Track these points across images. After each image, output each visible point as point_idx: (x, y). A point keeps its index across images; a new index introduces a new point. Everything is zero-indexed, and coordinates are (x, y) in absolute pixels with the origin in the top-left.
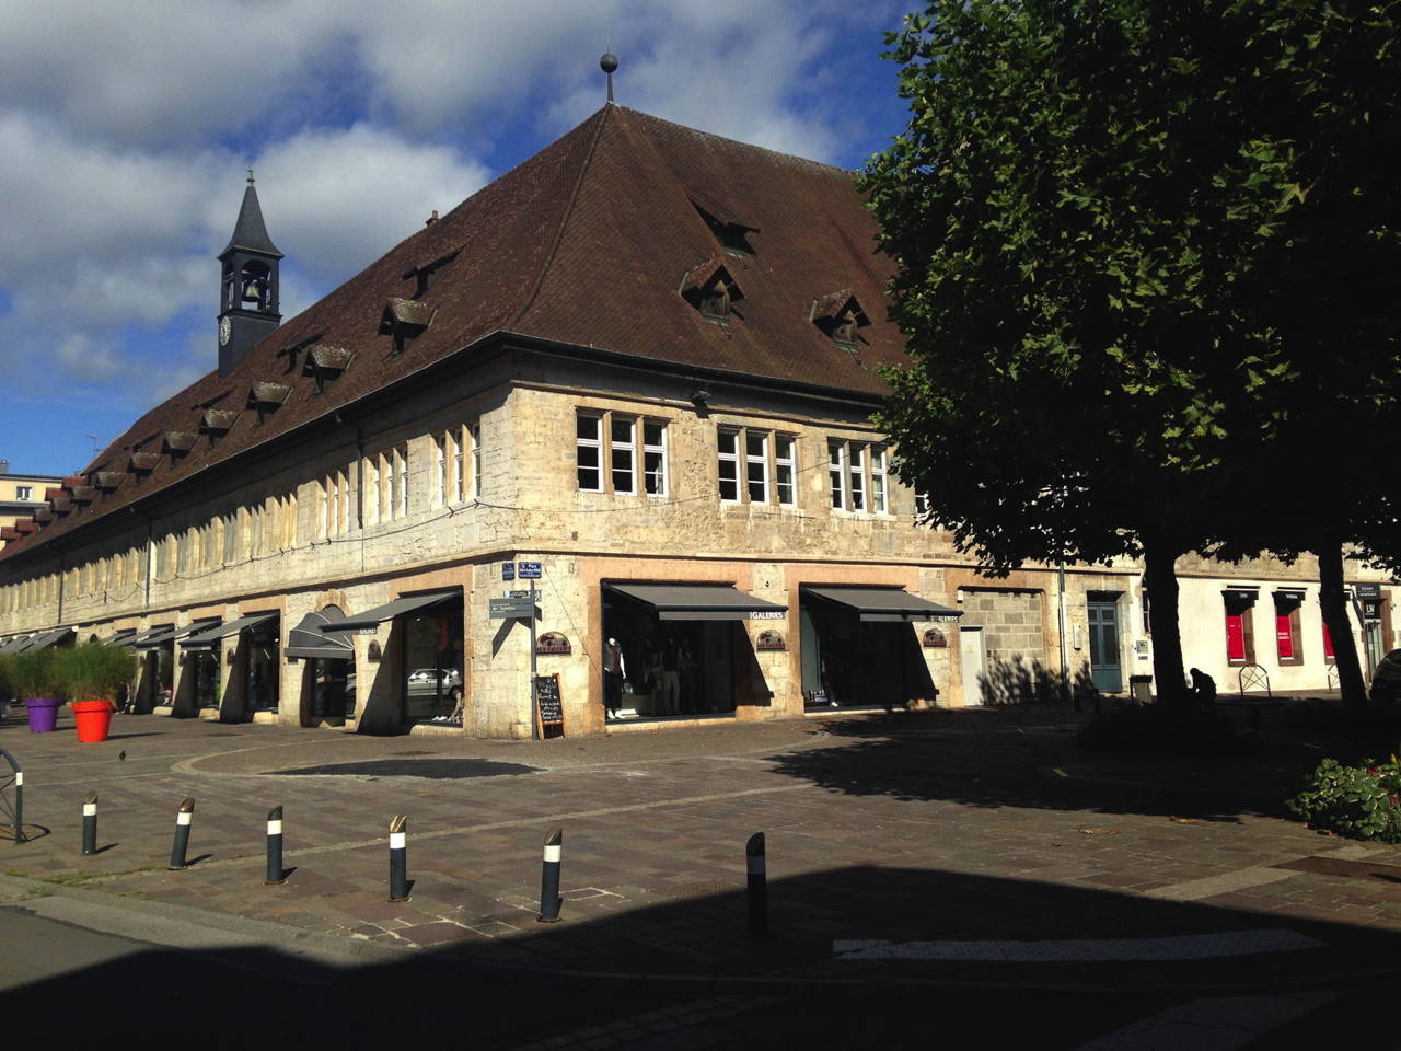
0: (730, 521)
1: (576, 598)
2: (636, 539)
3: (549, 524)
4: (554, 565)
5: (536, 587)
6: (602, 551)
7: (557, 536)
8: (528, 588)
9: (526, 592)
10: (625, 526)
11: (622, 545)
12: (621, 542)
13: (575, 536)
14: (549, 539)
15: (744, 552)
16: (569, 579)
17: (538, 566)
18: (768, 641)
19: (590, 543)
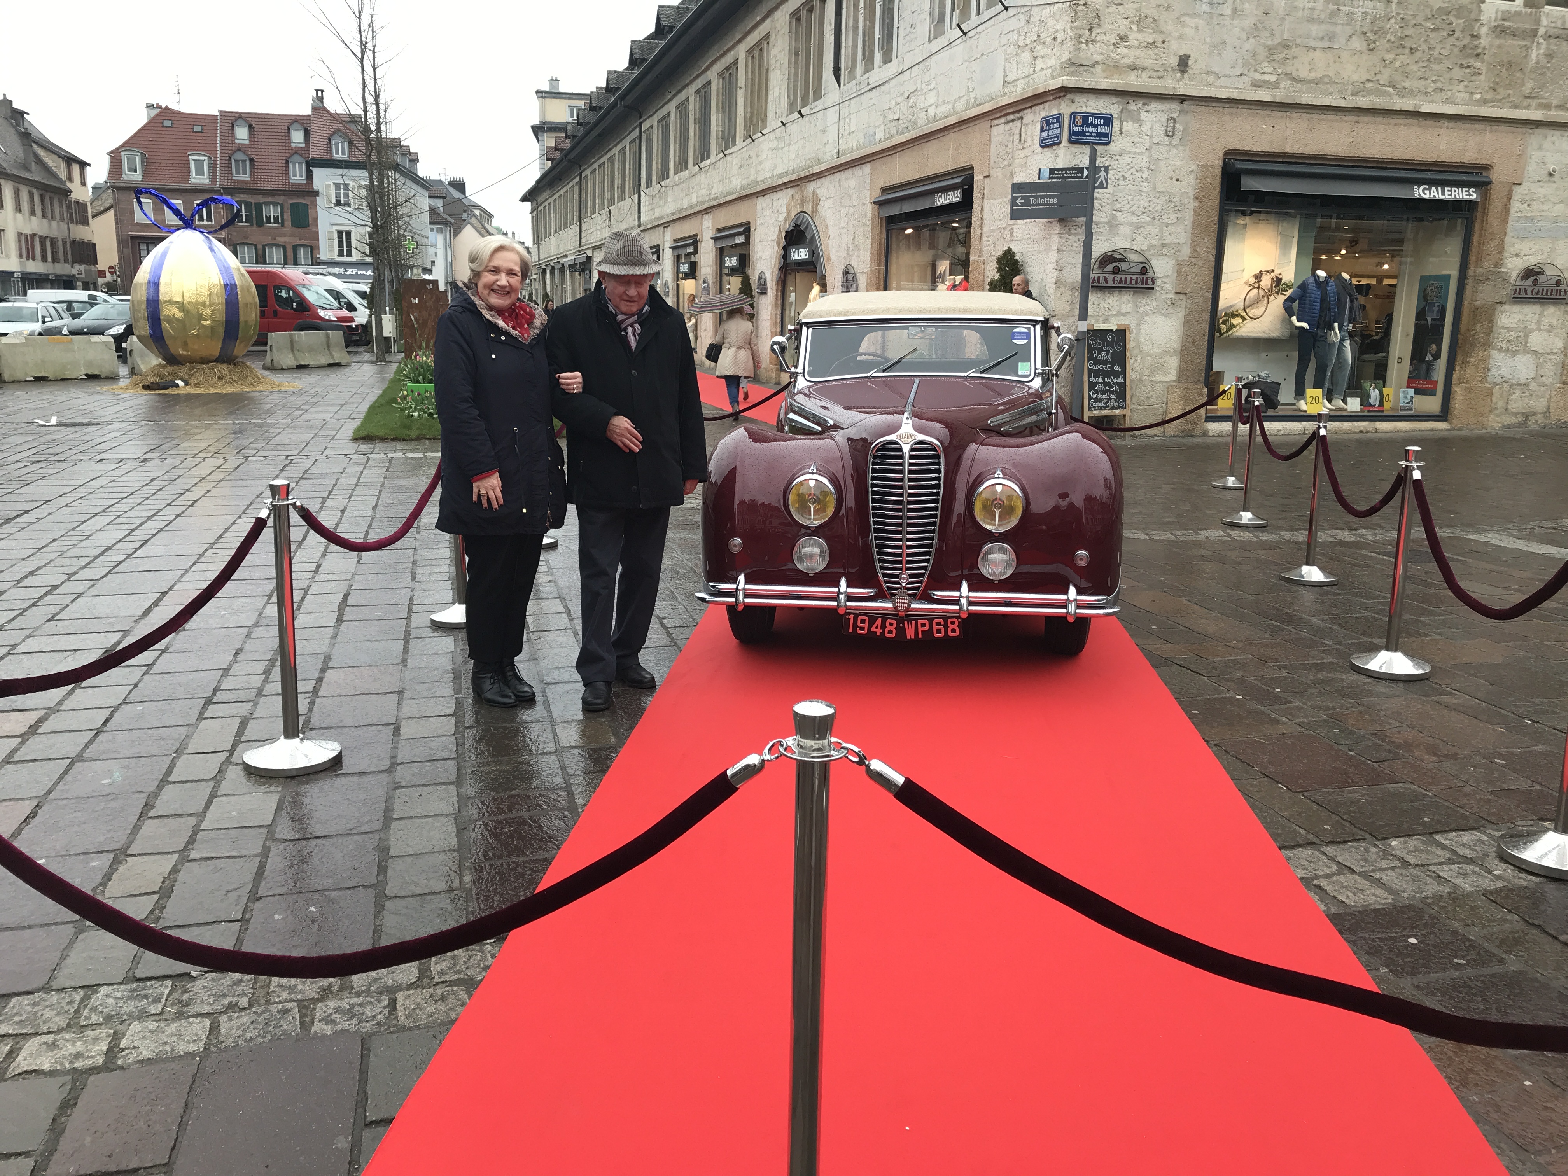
0: (1497, 42)
1: (1174, 187)
2: (1304, 73)
3: (1135, 37)
4: (1138, 120)
5: (1099, 161)
6: (1235, 95)
7: (1149, 63)
8: (1084, 161)
9: (1081, 170)
10: (1285, 45)
11: (1275, 86)
12: (1273, 78)
13: (1184, 63)
14: (1133, 68)
15: (1516, 107)
16: (1163, 149)
17: (1108, 120)
18: (1535, 283)
19: (1211, 78)
